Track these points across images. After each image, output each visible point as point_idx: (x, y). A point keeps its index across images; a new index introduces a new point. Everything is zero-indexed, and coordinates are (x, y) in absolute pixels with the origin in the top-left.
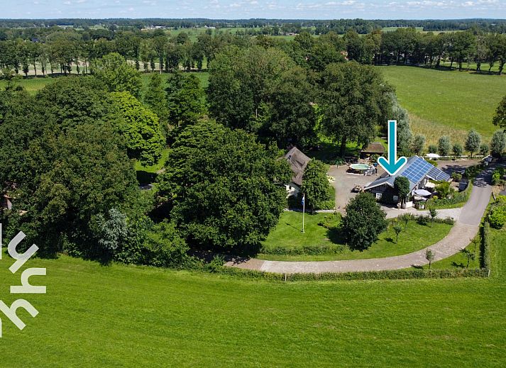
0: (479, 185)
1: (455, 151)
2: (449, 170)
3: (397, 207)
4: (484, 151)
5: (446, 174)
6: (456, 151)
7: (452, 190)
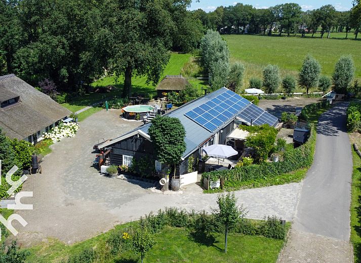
0: (325, 132)
1: (285, 87)
2: (277, 112)
3: (160, 187)
4: (323, 86)
5: (271, 116)
6: (288, 86)
7: (281, 143)
